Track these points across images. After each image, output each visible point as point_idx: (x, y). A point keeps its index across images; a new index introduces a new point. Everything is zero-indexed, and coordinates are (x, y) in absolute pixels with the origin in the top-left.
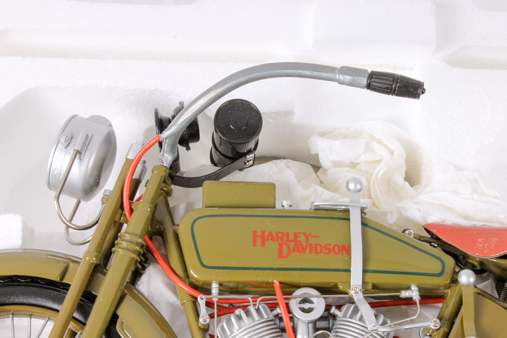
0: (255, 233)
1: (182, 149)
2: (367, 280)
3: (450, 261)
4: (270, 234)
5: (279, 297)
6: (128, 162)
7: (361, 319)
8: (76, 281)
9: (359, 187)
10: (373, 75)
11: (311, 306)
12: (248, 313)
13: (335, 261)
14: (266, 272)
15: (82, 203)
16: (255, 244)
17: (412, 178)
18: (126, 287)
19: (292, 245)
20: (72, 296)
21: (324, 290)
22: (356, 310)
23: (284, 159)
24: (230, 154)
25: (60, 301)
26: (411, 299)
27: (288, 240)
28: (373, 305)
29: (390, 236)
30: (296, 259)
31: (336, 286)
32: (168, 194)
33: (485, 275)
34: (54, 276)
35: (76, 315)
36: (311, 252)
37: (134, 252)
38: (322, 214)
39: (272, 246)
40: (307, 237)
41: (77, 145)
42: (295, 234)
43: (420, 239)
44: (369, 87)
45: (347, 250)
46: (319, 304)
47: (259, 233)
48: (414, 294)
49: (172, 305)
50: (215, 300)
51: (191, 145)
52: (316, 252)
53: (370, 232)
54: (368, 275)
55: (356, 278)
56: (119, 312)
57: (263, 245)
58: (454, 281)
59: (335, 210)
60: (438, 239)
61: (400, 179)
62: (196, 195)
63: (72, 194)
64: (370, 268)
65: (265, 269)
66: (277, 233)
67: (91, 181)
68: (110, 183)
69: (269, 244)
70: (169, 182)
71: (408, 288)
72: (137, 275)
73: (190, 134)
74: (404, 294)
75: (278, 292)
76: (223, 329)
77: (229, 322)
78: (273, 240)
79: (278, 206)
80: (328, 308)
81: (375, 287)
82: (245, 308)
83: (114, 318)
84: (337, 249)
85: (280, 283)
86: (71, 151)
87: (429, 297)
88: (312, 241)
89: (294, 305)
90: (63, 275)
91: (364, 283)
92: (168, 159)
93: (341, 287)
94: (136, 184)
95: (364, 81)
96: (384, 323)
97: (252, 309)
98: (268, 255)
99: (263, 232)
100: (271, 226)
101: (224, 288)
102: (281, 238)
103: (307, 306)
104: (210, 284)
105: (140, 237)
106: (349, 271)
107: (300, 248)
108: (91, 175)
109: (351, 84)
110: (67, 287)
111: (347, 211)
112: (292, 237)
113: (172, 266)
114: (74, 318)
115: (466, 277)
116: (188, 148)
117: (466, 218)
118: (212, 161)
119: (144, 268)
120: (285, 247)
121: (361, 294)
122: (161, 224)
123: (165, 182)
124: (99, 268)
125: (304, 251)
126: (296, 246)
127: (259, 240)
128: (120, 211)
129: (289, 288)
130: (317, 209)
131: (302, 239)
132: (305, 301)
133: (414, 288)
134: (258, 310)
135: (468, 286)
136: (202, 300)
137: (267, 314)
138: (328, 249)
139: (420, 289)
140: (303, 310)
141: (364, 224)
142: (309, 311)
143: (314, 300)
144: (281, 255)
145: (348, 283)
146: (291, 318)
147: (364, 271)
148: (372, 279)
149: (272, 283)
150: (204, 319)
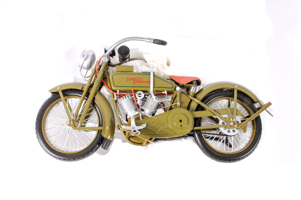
0: (127, 78)
1: (111, 58)
2: (154, 89)
3: (174, 84)
4: (131, 78)
5: (133, 94)
6: (97, 61)
7: (152, 99)
8: (85, 90)
9: (153, 67)
10: (154, 40)
11: (141, 95)
12: (126, 97)
13: (146, 85)
14: (130, 88)
15: (88, 71)
16: (127, 81)
17: (168, 64)
18: (97, 91)
19: (136, 81)
20: (84, 93)
21: (144, 92)
22: (151, 97)
23: (138, 59)
24: (123, 59)
25: (82, 94)
26: (165, 94)
27: (135, 80)
28: (155, 95)
29: (160, 78)
30: (137, 85)
31: (147, 91)
32: (108, 69)
33: (184, 88)
34: (80, 89)
35: (85, 97)
36: (141, 83)
37: (99, 83)
38: (144, 73)
39: (132, 81)
40: (140, 79)
41: (85, 57)
42: (137, 78)
43: (168, 79)
44: (154, 43)
45: (149, 82)
46: (143, 95)
47: (128, 78)
48: (166, 92)
49: (108, 95)
50: (118, 94)
51: (113, 57)
52: (142, 83)
53: (155, 78)
54: (154, 88)
56: (95, 97)
57: (129, 81)
58: (175, 89)
59: (147, 72)
60: (172, 79)
61: (165, 64)
62: (114, 69)
63: (84, 68)
64: (155, 86)
65: (130, 87)
66: (133, 78)
67: (89, 66)
68: (93, 67)
69: (131, 81)
70: (108, 66)
71: (164, 91)
72: (100, 88)
73: (113, 54)
74: (163, 93)
75: (133, 92)
76: (120, 101)
77: (121, 99)
78: (132, 80)
79: (134, 72)
80: (145, 96)
81: (157, 91)
82: (125, 96)
83: (94, 98)
84: (147, 82)
85: (133, 90)
86: (83, 59)
87: (169, 93)
88: (141, 80)
89: (137, 95)
90: (82, 88)
91: (153, 90)
92: (107, 60)
93: (148, 91)
94: (101, 66)
95: (152, 41)
96: (158, 99)
97: (126, 96)
98: (131, 83)
99: (129, 78)
100: (132, 76)
101: (120, 91)
102: (134, 79)
103: (140, 95)
104: (117, 90)
105: (100, 79)
106: (150, 87)
107: (138, 82)
108: (89, 64)
109: (149, 42)
110: (83, 91)
111: (150, 73)
112: (136, 79)
113: (108, 86)
114: (85, 98)
115: (178, 88)
116: (113, 58)
117: (179, 74)
118: (119, 60)
119: (102, 86)
120: (135, 81)
121: (153, 92)
122: (106, 76)
123: (106, 66)
124: (91, 86)
125: (139, 82)
126: (137, 81)
127: (128, 80)
128: (96, 73)
129: (135, 91)
130: (143, 72)
131: (139, 79)
132: (140, 94)
133: (166, 91)
134: (128, 97)
135: (178, 91)
136: (115, 94)
137: (130, 97)
138: (145, 82)
139: (167, 91)
140: (139, 96)
141: (154, 76)
142: (141, 96)
144: (134, 83)
145: (150, 90)
146: (136, 98)
147: (154, 87)
148: (156, 89)
149: (132, 90)
150: (115, 98)
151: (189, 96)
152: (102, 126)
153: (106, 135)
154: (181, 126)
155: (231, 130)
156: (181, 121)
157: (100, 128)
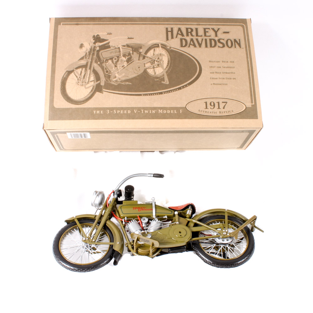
3: (173, 211)
5: (139, 218)
8: (97, 218)
9: (154, 199)
10: (154, 174)
13: (150, 211)
18: (107, 220)
19: (141, 209)
20: (96, 221)
21: (147, 217)
22: (154, 220)
25: (94, 222)
26: (165, 218)
29: (160, 207)
30: (142, 211)
34: (93, 218)
35: (97, 224)
40: (144, 208)
44: (154, 176)
45: (152, 210)
46: (147, 220)
49: (117, 223)
50: (126, 220)
52: (146, 210)
53: (157, 207)
55: (154, 214)
59: (150, 203)
60: (171, 209)
65: (136, 213)
69: (136, 209)
72: (110, 219)
73: (120, 195)
74: (164, 217)
75: (138, 217)
77: (129, 223)
79: (138, 203)
80: (149, 220)
81: (158, 216)
83: (105, 223)
84: (150, 209)
86: (96, 195)
89: (142, 220)
90: (95, 217)
91: (156, 215)
92: (115, 198)
93: (151, 216)
95: (152, 175)
97: (133, 220)
98: (136, 211)
100: (137, 206)
101: (128, 217)
104: (125, 217)
106: (152, 213)
109: (150, 176)
110: (95, 219)
111: (152, 203)
115: (176, 212)
116: (120, 198)
119: (112, 217)
120: (139, 209)
121: (155, 217)
122: (114, 209)
124: (101, 216)
129: (141, 217)
130: (146, 203)
134: (135, 221)
135: (177, 214)
136: (123, 220)
137: (137, 222)
138: (148, 210)
139: (168, 217)
141: (155, 205)
143: (145, 219)
144: (139, 211)
145: (152, 215)
146: (141, 222)
147: (156, 213)
148: (157, 214)
149: (137, 216)
150: (124, 223)
151: (186, 219)
152: (113, 242)
153: (117, 248)
154: (181, 236)
155: (225, 240)
156: (180, 233)
157: (112, 243)
